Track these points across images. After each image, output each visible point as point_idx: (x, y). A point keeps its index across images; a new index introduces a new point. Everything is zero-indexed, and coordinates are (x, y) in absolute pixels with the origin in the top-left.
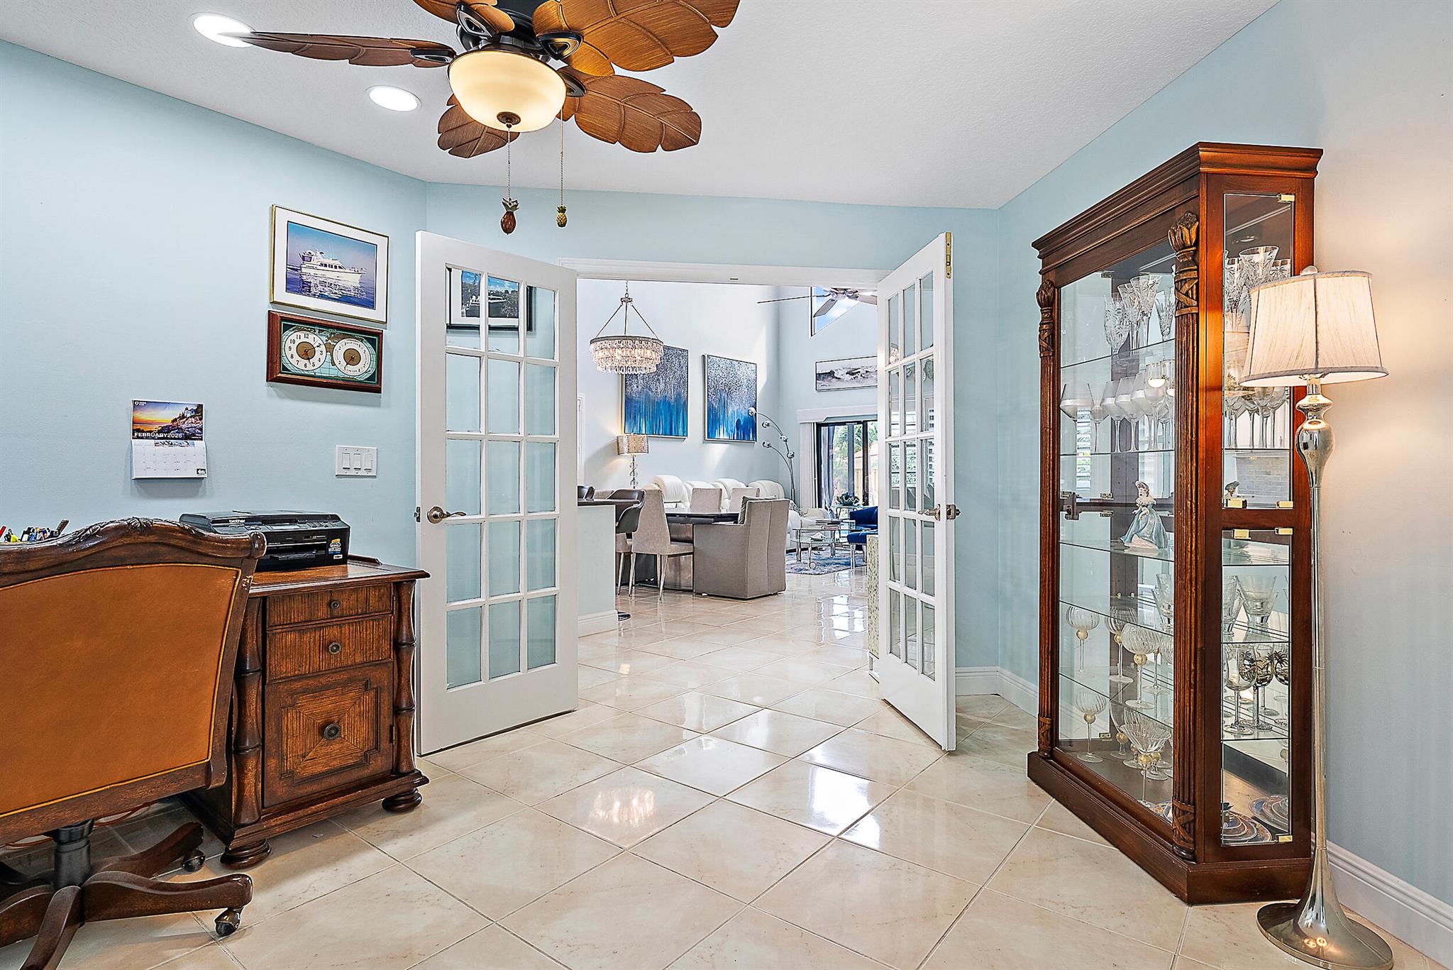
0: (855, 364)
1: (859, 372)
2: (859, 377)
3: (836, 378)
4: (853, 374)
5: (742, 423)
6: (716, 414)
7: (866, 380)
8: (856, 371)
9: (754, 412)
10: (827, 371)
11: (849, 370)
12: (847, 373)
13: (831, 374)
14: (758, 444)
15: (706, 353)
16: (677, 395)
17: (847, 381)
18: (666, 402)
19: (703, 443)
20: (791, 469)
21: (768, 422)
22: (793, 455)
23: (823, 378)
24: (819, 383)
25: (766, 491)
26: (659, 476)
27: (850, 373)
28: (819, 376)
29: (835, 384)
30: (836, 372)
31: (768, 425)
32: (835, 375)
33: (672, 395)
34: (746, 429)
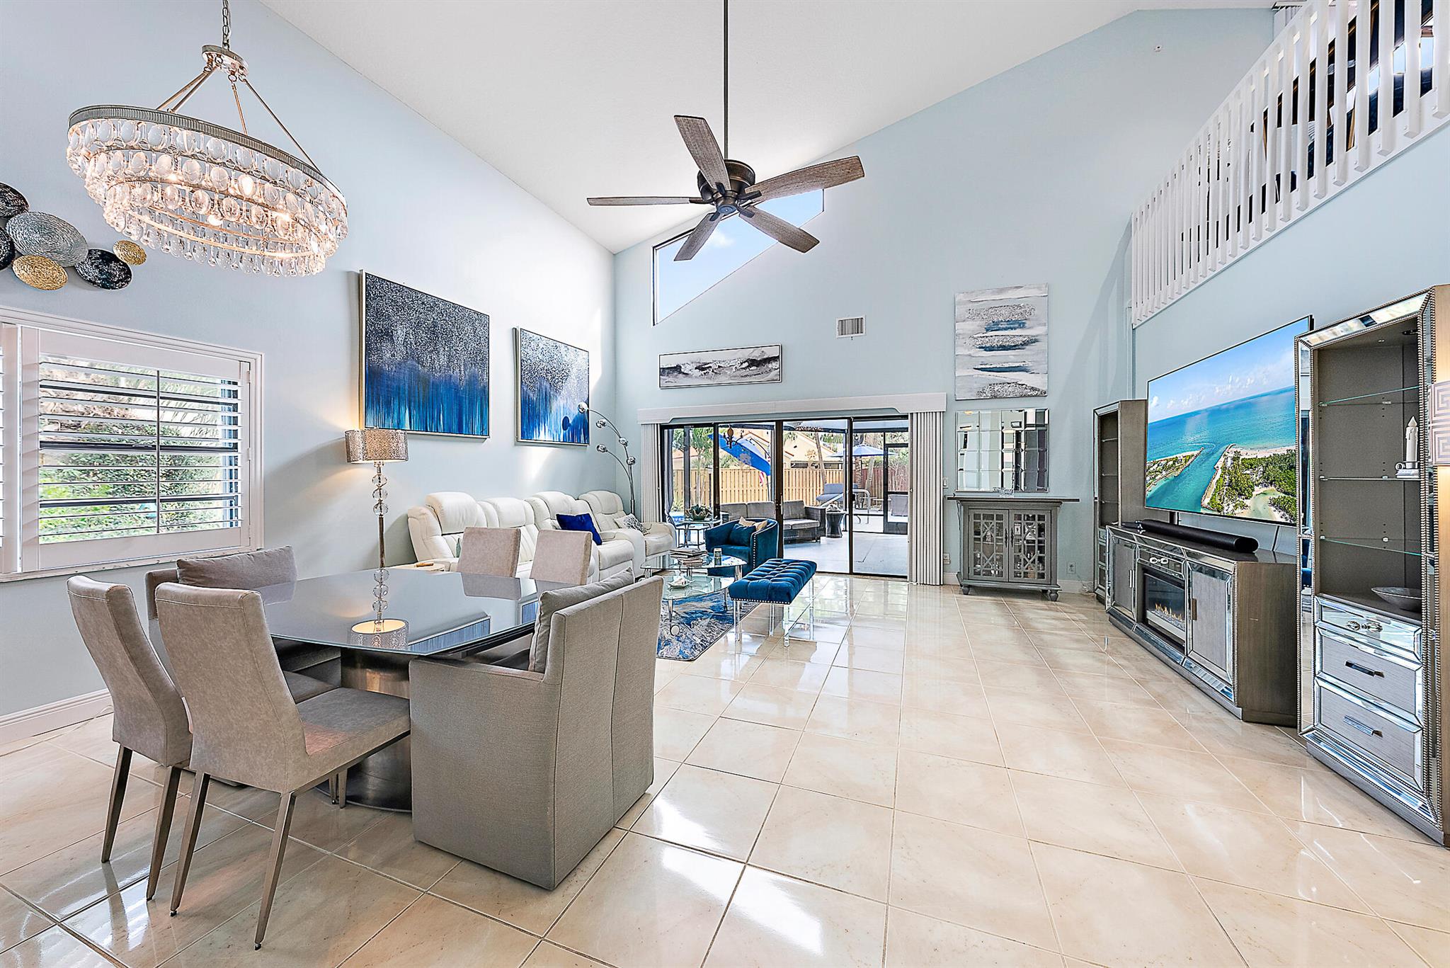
0: (705, 358)
1: (711, 367)
2: (710, 372)
3: (684, 373)
4: (703, 369)
5: (570, 422)
6: (534, 409)
7: (719, 376)
8: (706, 366)
9: (586, 408)
10: (673, 366)
11: (698, 365)
12: (696, 368)
13: (677, 369)
14: (591, 447)
15: (519, 326)
16: (470, 377)
17: (696, 377)
18: (450, 384)
19: (515, 445)
20: (631, 478)
21: (604, 420)
22: (634, 462)
23: (668, 373)
24: (664, 379)
25: (600, 503)
26: (431, 494)
27: (700, 368)
28: (663, 371)
29: (682, 380)
30: (683, 367)
31: (604, 424)
32: (682, 370)
33: (460, 374)
34: (577, 430)
